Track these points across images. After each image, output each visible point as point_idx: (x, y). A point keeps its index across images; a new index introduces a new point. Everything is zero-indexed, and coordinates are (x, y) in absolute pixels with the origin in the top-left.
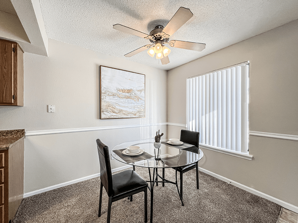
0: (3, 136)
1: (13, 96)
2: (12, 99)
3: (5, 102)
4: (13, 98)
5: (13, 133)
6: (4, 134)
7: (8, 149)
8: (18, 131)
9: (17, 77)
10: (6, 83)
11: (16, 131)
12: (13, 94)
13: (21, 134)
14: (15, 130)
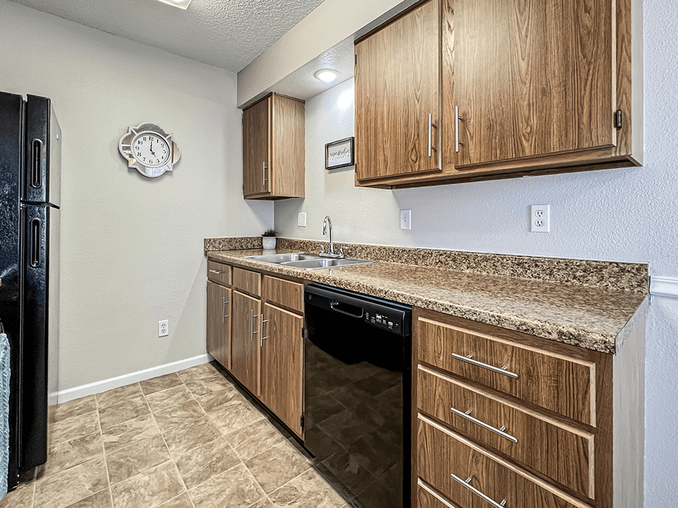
0: (575, 277)
1: (616, 115)
2: (611, 128)
3: (586, 145)
4: (616, 126)
5: (606, 276)
6: (578, 274)
7: (611, 354)
8: (623, 270)
9: (629, 33)
10: (592, 67)
11: (616, 269)
12: (614, 110)
13: (635, 283)
14: (611, 263)
